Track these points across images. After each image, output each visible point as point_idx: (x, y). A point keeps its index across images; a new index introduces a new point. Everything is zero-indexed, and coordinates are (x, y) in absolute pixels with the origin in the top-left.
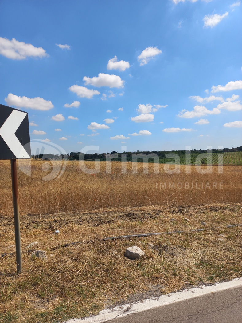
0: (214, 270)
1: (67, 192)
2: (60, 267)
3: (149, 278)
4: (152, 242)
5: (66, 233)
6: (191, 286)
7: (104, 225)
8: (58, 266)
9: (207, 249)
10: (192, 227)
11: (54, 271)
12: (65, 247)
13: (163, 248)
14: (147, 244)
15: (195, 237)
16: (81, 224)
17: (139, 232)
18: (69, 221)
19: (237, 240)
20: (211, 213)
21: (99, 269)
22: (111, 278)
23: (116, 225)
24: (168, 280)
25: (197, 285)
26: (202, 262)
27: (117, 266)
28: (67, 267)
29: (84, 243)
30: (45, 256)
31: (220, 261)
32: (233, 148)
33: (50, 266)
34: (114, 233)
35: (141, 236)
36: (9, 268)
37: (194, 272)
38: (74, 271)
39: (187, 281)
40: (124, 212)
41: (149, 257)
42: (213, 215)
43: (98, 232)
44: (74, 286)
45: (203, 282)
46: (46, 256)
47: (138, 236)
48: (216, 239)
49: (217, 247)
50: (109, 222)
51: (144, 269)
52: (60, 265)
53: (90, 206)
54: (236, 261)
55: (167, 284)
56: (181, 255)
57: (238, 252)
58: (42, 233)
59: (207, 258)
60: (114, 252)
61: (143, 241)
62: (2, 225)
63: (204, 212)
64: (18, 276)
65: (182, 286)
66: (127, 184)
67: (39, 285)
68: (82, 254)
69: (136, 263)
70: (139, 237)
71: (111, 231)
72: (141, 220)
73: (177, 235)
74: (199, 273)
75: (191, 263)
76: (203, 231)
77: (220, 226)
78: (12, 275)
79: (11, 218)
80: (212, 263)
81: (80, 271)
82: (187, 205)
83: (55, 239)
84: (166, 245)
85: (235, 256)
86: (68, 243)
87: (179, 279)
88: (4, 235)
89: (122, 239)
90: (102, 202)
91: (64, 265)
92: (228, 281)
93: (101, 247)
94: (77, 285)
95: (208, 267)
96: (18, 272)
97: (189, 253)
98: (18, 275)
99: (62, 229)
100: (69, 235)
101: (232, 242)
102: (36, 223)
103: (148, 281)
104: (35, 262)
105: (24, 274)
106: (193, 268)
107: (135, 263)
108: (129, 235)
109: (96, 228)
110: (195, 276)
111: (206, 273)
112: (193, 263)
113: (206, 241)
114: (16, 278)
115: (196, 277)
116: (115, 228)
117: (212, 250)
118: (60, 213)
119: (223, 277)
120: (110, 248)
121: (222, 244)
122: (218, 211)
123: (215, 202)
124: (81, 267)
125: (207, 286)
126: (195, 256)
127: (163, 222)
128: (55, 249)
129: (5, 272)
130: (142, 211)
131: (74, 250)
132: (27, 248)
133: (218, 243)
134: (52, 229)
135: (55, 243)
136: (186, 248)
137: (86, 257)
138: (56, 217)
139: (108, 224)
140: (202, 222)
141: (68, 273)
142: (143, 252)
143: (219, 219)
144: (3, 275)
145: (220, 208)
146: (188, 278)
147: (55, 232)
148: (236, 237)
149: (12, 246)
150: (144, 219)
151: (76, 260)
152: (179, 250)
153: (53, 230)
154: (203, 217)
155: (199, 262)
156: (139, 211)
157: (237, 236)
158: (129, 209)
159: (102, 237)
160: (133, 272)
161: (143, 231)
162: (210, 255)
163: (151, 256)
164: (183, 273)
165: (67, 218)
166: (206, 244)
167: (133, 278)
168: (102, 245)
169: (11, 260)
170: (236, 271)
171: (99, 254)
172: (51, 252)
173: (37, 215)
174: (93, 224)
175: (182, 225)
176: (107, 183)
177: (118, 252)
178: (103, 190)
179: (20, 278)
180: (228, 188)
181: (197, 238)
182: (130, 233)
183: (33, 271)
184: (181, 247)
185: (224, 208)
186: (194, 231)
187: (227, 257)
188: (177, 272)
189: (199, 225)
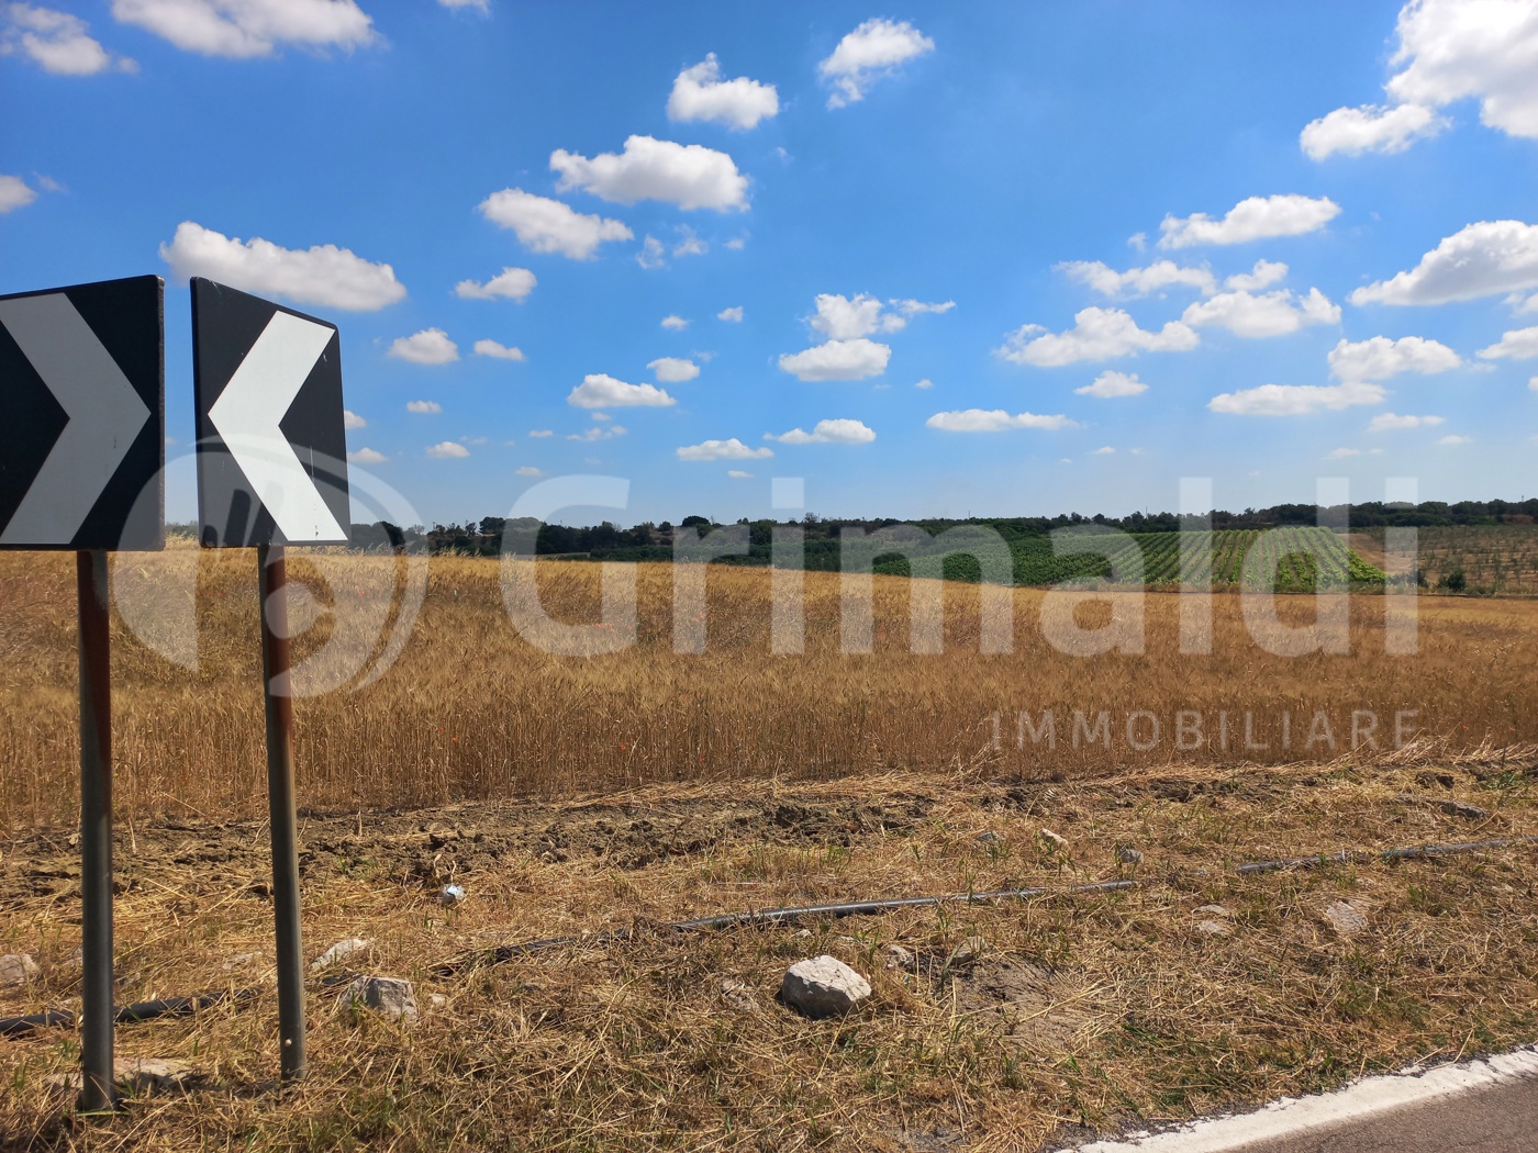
0: (1187, 1064)
1: (486, 708)
2: (485, 1053)
3: (895, 1102)
4: (901, 938)
5: (495, 897)
6: (1088, 1133)
7: (672, 862)
8: (475, 1047)
9: (1151, 970)
10: (1080, 872)
11: (456, 1070)
12: (499, 960)
13: (951, 964)
14: (879, 946)
15: (1096, 918)
16: (562, 859)
17: (837, 895)
18: (508, 843)
19: (1282, 929)
20: (1160, 808)
21: (664, 1064)
22: (724, 1101)
23: (729, 863)
24: (981, 1106)
25: (1114, 1130)
26: (1134, 1028)
27: (749, 1046)
28: (514, 1052)
29: (589, 943)
30: (411, 1005)
31: (1211, 1024)
32: (1248, 510)
33: (435, 1047)
34: (720, 900)
35: (849, 913)
36: (240, 1058)
37: (1099, 1072)
38: (551, 1071)
39: (1069, 1113)
40: (758, 805)
41: (892, 1008)
42: (1172, 818)
43: (645, 896)
44: (556, 1140)
45: (1140, 1116)
46: (414, 1003)
47: (835, 911)
48: (1191, 923)
49: (1198, 962)
50: (694, 848)
51: (870, 1062)
52: (481, 1045)
53: (594, 773)
54: (1281, 1022)
55: (979, 1127)
56: (1034, 997)
57: (1288, 985)
58: (380, 898)
59: (1155, 1009)
60: (728, 985)
61: (859, 934)
62: (178, 861)
63: (1129, 805)
64: (290, 1094)
65: (1048, 1135)
66: (770, 673)
67: (392, 1132)
68: (580, 994)
69: (836, 1034)
70: (840, 914)
71: (706, 890)
72: (841, 838)
73: (1011, 908)
74: (1122, 1074)
75: (1083, 1031)
76: (1132, 889)
77: (1205, 868)
78: (259, 1092)
79: (217, 828)
80: (1176, 1032)
81: (580, 1070)
82: (1049, 773)
83: (448, 924)
84: (966, 950)
85: (1276, 999)
86: (509, 942)
87: (1034, 1104)
88: (195, 906)
89: (761, 925)
90: (655, 756)
91: (500, 1045)
92: (1250, 1112)
93: (666, 960)
94: (569, 1134)
95: (1158, 1052)
96: (285, 1076)
97: (1070, 986)
98: (285, 1091)
99: (474, 879)
100: (510, 907)
101: (1263, 937)
102: (341, 851)
103: (893, 1113)
104: (364, 1031)
105: (317, 1088)
106: (1091, 1055)
107: (830, 1035)
108: (793, 907)
109: (633, 874)
110: (1105, 1089)
111: (1150, 1076)
112: (1092, 1034)
113: (1144, 933)
114: (278, 1103)
115: (1109, 1095)
116: (726, 874)
117: (1174, 974)
118: (455, 808)
119: (1227, 1092)
120: (708, 966)
121: (1218, 947)
122: (1190, 799)
123: (1174, 760)
124: (581, 1051)
125: (1159, 1132)
126: (1099, 1001)
127: (948, 850)
128: (451, 973)
129: (226, 1078)
130: (839, 798)
131: (545, 974)
132: (316, 966)
133: (1198, 942)
134: (425, 881)
135: (449, 943)
136: (1056, 967)
137: (603, 1006)
138: (434, 825)
139: (687, 856)
140: (1122, 851)
141: (522, 1079)
142: (865, 984)
143: (1198, 835)
144: (218, 1088)
145: (1200, 788)
146: (1072, 1098)
147: (442, 894)
148: (1277, 914)
149: (242, 957)
150: (858, 837)
151: (556, 1020)
152: (1027, 973)
153: (434, 886)
154: (1126, 827)
155: (1119, 1028)
156: (828, 798)
157: (1283, 912)
158: (778, 788)
159: (668, 918)
160: (820, 1075)
161: (857, 891)
162: (1164, 997)
163: (899, 1000)
164: (1049, 1077)
165: (489, 828)
166: (1145, 949)
167: (823, 1101)
168: (671, 952)
169: (245, 1020)
170: (1282, 1065)
171: (661, 995)
172: (433, 985)
173: (345, 815)
174: (619, 856)
175: (1034, 863)
176: (673, 665)
177: (748, 984)
178: (660, 701)
179: (298, 1103)
180: (1235, 696)
181: (1104, 922)
182: (800, 897)
183: (355, 1072)
184: (1033, 961)
185: (1218, 786)
186: (1090, 891)
187: (1242, 1007)
188: (1022, 1073)
189: (1110, 863)
